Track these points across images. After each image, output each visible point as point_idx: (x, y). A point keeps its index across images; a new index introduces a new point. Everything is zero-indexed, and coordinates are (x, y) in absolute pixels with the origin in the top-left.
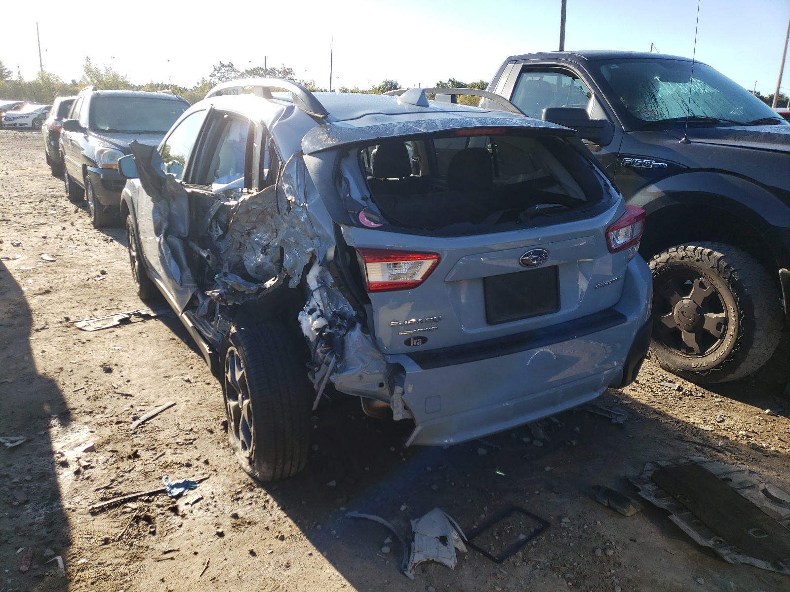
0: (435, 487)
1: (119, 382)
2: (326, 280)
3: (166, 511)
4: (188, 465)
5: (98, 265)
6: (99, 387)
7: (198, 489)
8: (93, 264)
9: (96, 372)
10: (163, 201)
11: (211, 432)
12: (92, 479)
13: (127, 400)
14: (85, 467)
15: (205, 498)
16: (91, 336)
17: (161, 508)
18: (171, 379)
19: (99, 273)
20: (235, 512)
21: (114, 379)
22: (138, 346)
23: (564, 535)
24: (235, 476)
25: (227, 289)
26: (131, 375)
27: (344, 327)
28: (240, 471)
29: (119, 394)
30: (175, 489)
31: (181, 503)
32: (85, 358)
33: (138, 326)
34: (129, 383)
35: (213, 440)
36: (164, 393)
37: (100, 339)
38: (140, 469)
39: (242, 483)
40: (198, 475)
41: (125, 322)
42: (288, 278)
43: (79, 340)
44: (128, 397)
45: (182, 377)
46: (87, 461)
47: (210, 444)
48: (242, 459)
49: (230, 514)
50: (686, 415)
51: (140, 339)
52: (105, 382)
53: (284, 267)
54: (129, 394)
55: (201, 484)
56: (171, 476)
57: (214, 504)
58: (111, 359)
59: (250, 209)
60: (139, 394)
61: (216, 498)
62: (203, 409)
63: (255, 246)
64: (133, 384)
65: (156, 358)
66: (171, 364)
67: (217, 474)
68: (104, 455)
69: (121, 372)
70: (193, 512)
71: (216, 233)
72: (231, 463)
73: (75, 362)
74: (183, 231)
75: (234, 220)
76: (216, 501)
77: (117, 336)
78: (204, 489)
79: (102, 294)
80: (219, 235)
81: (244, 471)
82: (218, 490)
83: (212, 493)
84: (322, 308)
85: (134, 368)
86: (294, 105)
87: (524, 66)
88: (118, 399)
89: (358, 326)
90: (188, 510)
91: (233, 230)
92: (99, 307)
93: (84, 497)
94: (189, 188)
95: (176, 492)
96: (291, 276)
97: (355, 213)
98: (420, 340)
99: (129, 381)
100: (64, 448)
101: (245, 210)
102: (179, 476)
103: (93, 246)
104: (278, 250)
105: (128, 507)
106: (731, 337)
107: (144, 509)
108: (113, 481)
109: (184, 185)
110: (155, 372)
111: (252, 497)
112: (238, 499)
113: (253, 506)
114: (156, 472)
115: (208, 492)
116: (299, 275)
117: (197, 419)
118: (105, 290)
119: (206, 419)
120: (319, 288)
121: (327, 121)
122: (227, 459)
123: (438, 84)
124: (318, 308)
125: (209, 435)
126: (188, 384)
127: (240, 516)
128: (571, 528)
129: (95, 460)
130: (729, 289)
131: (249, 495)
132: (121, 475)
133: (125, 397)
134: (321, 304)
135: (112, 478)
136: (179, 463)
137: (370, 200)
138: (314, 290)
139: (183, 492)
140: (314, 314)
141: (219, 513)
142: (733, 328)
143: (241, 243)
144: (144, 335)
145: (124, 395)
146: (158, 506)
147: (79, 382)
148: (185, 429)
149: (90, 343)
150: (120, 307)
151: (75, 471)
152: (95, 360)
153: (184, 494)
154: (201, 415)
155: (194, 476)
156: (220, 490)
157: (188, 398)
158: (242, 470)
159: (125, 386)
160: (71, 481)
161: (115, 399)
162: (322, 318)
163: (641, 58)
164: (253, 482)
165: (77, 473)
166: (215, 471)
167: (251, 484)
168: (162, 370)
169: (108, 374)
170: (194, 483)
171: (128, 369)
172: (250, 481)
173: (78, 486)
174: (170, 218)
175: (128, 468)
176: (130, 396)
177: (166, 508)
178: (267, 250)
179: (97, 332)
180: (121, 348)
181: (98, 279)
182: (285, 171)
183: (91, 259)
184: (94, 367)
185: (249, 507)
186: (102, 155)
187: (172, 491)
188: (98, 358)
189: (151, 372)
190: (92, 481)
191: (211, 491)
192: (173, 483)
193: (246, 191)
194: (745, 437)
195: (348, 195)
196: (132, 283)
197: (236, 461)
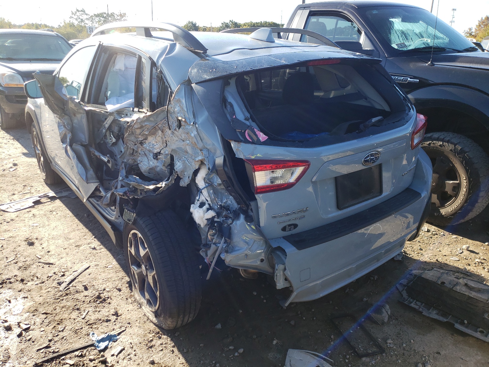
0: (292, 323)
1: (42, 253)
2: (212, 180)
3: (97, 363)
4: (108, 321)
5: (9, 158)
6: (27, 259)
7: (119, 340)
8: (6, 158)
9: (22, 246)
10: (66, 117)
11: (120, 290)
12: (33, 340)
13: (50, 268)
14: (27, 330)
15: (126, 349)
16: (13, 216)
17: (94, 362)
18: (81, 248)
19: (11, 165)
20: (151, 359)
21: (37, 250)
22: (51, 222)
23: (392, 354)
24: (145, 326)
25: (130, 188)
26: (50, 247)
27: (230, 218)
28: (148, 322)
29: (43, 263)
30: (101, 343)
31: (107, 355)
32: (11, 234)
33: (49, 206)
34: (50, 254)
35: (122, 297)
36: (78, 260)
37: (21, 219)
38: (70, 327)
39: (151, 332)
40: (117, 329)
41: (37, 203)
42: (178, 179)
43: (4, 220)
44: (51, 266)
45: (90, 245)
46: (26, 324)
47: (121, 300)
48: (148, 312)
49: (148, 361)
50: (438, 250)
51: (52, 217)
52: (30, 254)
53: (174, 170)
54: (51, 262)
55: (120, 336)
56: (96, 332)
57: (134, 353)
58: (32, 234)
59: (144, 125)
60: (58, 262)
61: (135, 348)
62: (110, 271)
63: (147, 152)
64: (52, 254)
65: (66, 231)
66: (79, 235)
67: (131, 327)
68: (40, 317)
69: (41, 244)
70: (119, 362)
71: (110, 140)
72: (140, 316)
73: (4, 239)
74: (84, 140)
75: (130, 133)
76: (135, 351)
77: (34, 215)
78: (124, 341)
79: (16, 182)
80: (112, 142)
81: (152, 322)
82: (135, 340)
83: (131, 343)
84: (210, 202)
85: (51, 241)
86: (175, 42)
87: (310, 12)
88: (43, 267)
89: (242, 217)
90: (115, 361)
91: (127, 140)
92: (16, 192)
93: (29, 357)
94: (87, 107)
95: (102, 345)
96: (181, 177)
97: (242, 131)
98: (293, 226)
99: (49, 252)
100: (6, 314)
101: (139, 126)
102: (102, 331)
103: (3, 144)
104: (169, 157)
105: (67, 364)
106: (463, 196)
107: (79, 364)
108: (50, 341)
109: (82, 105)
110: (68, 243)
111: (162, 344)
112: (151, 347)
113: (164, 351)
114: (84, 329)
115: (127, 343)
116: (189, 177)
117: (108, 280)
118: (18, 179)
119: (113, 279)
120: (206, 187)
121: (206, 55)
122: (137, 312)
123: (222, 24)
124: (207, 202)
125: (118, 293)
126: (94, 251)
127: (156, 362)
128: (395, 348)
129: (33, 323)
130: (463, 164)
131: (159, 342)
132: (56, 335)
133: (48, 265)
134: (209, 199)
135: (50, 338)
136: (100, 320)
137: (250, 120)
138: (203, 189)
139: (108, 344)
140: (205, 208)
141: (139, 360)
142: (465, 190)
143: (134, 150)
144: (54, 213)
145: (47, 264)
146: (91, 360)
147: (10, 255)
148: (100, 289)
149: (13, 222)
150: (32, 191)
151: (18, 334)
152: (20, 236)
153: (109, 346)
154: (109, 276)
155: (114, 329)
156: (136, 340)
157: (97, 263)
158: (149, 321)
159: (47, 256)
160: (17, 343)
161: (41, 267)
162: (211, 210)
163: (387, 6)
164: (159, 330)
165: (20, 335)
166: (129, 323)
167: (158, 333)
168: (73, 241)
169: (31, 247)
170: (115, 336)
171: (46, 242)
172: (158, 330)
173: (23, 347)
174: (73, 130)
175: (61, 328)
176: (52, 264)
177: (97, 361)
178: (159, 157)
179: (18, 213)
180: (38, 224)
181: (11, 170)
182: (174, 96)
183: (3, 154)
184: (19, 242)
185: (161, 353)
186: (4, 77)
187: (99, 345)
188: (22, 233)
189: (65, 243)
190: (33, 342)
191: (130, 341)
192: (100, 338)
193: (137, 110)
194: (481, 264)
195: (234, 117)
196: (39, 171)
197: (143, 314)
